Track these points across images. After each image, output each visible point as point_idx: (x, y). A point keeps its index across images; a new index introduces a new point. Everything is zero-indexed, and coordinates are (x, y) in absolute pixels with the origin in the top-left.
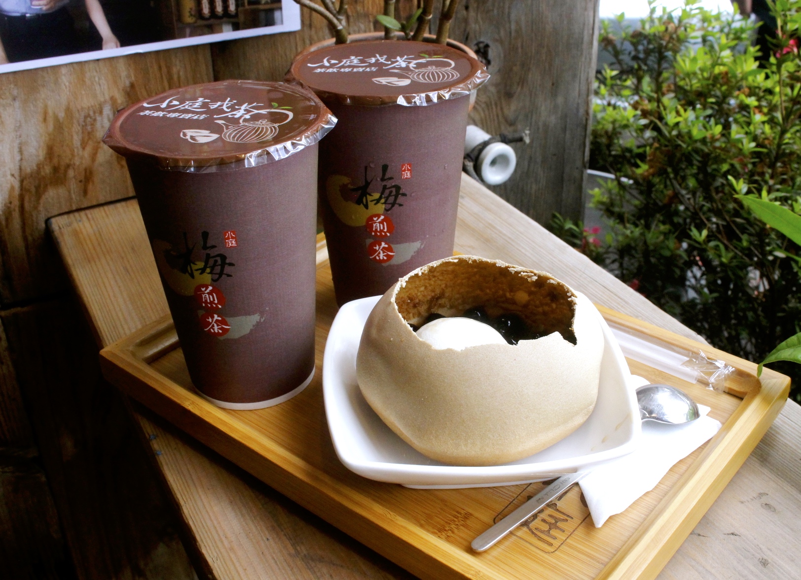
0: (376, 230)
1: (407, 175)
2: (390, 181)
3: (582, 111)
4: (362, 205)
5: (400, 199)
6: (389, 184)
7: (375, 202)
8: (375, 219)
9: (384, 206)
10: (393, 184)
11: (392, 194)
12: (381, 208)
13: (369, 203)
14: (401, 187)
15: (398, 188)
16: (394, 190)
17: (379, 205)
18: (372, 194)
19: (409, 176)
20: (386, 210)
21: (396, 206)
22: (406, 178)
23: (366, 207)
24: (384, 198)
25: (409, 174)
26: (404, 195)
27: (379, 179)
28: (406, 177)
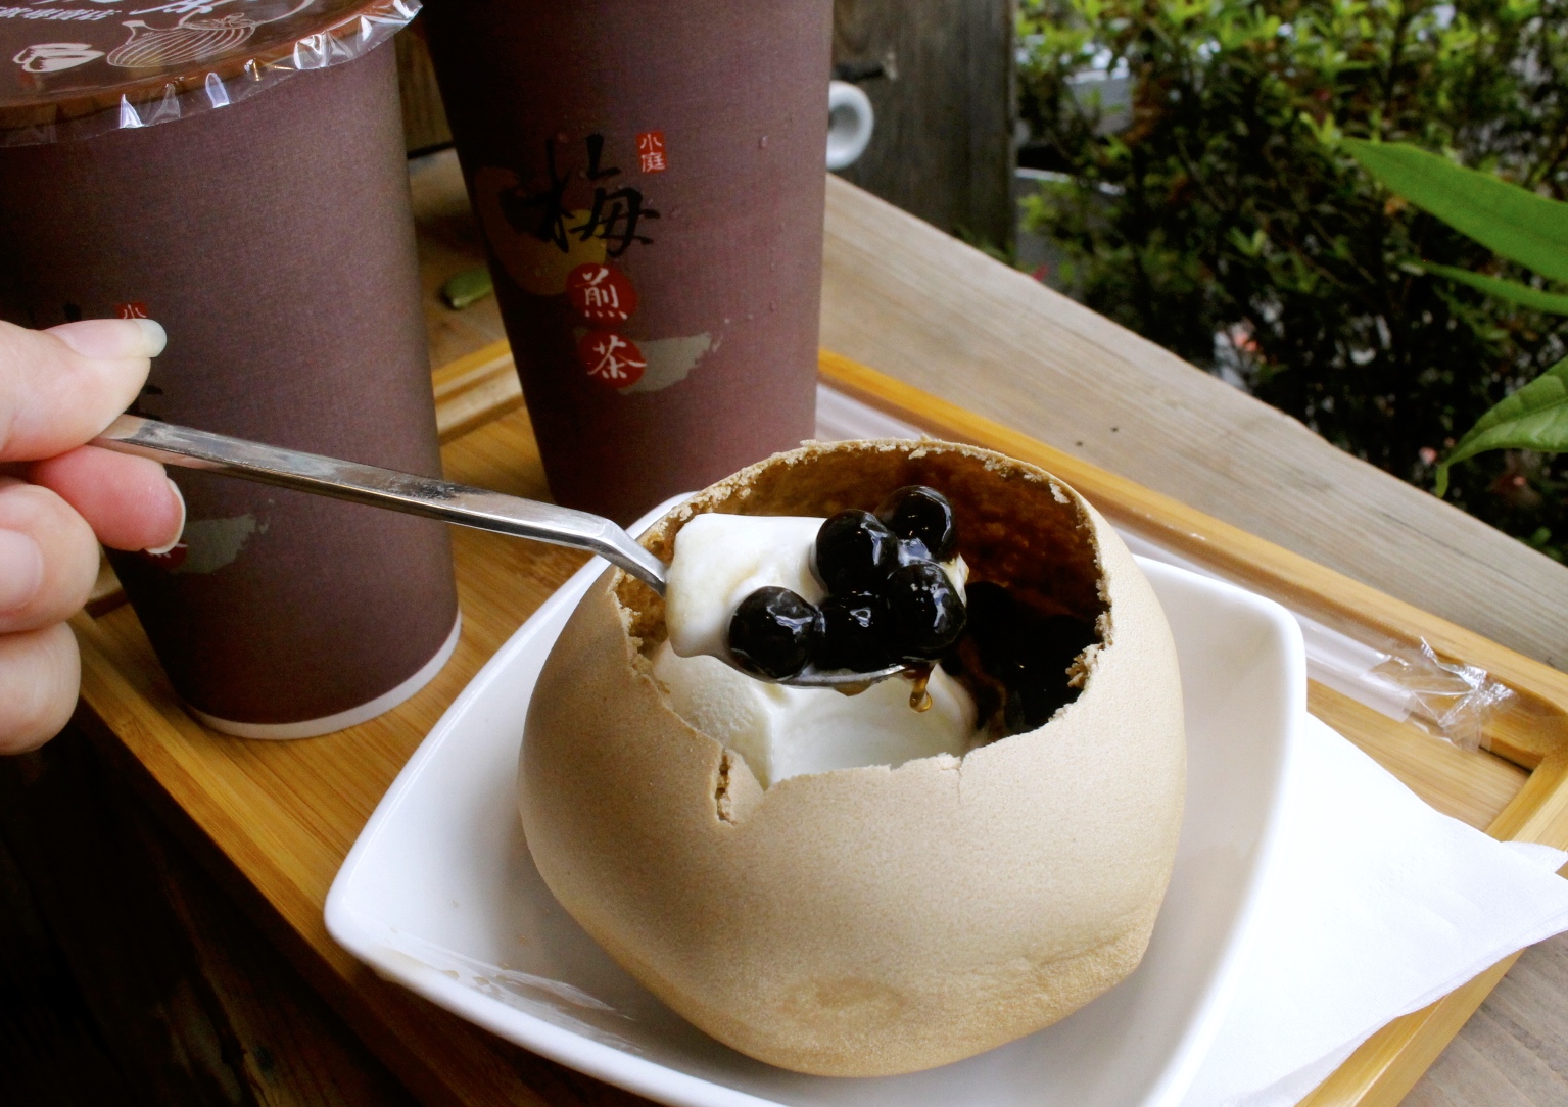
0: (593, 303)
1: (654, 164)
2: (612, 180)
3: (996, 17)
4: (552, 243)
5: (644, 227)
6: (612, 185)
7: (582, 233)
8: (588, 276)
9: (603, 245)
10: (621, 187)
11: (623, 212)
12: (597, 249)
13: (569, 236)
14: (643, 193)
15: (634, 197)
16: (624, 201)
17: (593, 241)
18: (573, 213)
19: (660, 165)
20: (612, 254)
21: (635, 243)
22: (653, 171)
23: (564, 246)
24: (603, 222)
25: (658, 159)
26: (652, 214)
27: (583, 174)
28: (651, 167)
